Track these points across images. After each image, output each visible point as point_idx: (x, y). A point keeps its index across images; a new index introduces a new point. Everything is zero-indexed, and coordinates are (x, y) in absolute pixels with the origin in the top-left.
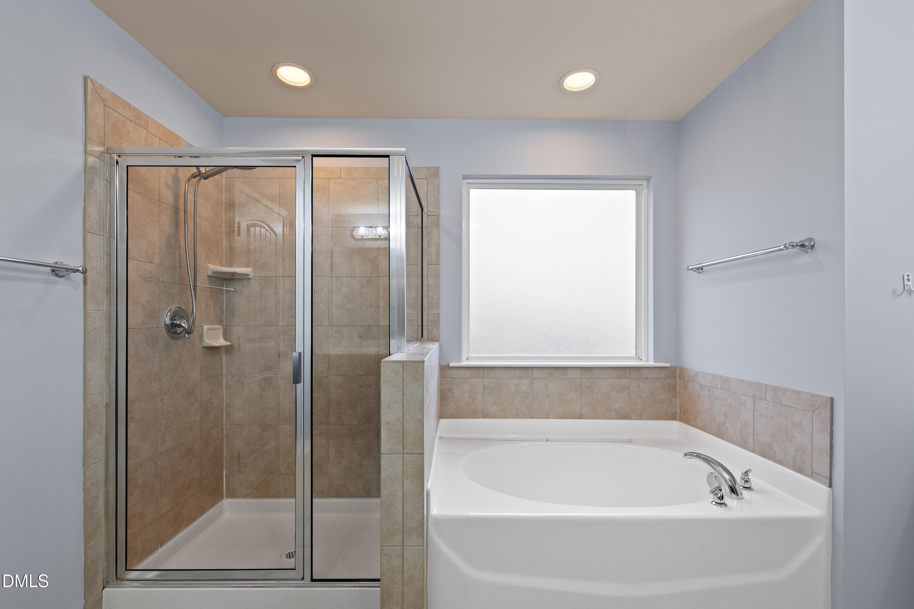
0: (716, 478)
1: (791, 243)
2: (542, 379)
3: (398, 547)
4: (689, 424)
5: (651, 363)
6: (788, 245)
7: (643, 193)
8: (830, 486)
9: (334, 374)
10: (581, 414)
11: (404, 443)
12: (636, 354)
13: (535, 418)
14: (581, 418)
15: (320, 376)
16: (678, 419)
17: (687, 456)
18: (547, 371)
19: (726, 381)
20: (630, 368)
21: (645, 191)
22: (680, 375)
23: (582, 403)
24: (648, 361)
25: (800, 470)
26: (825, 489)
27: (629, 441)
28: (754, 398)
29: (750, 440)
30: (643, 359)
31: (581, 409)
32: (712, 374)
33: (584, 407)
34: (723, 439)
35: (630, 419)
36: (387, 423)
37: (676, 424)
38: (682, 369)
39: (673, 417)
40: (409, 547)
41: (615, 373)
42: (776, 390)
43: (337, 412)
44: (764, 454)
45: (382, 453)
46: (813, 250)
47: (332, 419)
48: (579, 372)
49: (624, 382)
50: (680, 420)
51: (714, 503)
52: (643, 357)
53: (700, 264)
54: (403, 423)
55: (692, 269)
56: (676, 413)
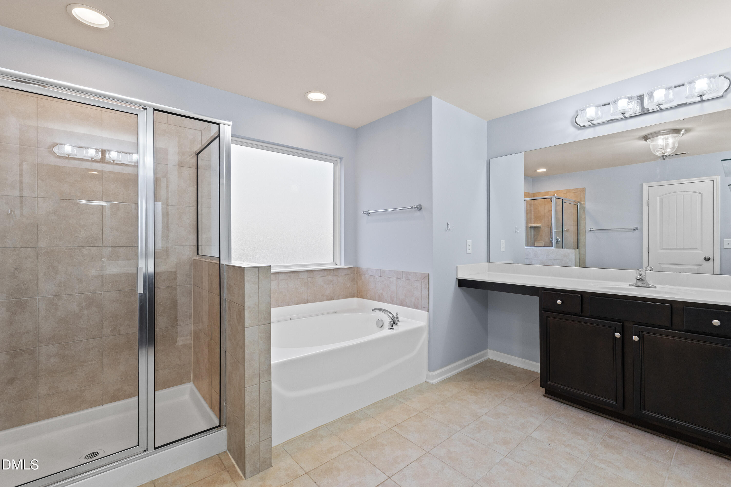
0: (381, 321)
1: (414, 206)
2: (285, 280)
3: (256, 385)
4: (363, 298)
5: (343, 266)
6: (413, 207)
7: (338, 166)
8: (428, 311)
9: (109, 290)
10: (308, 300)
11: (260, 318)
12: (334, 261)
13: (280, 307)
14: (308, 303)
15: (93, 294)
16: (356, 297)
17: (373, 311)
18: (288, 274)
19: (383, 272)
20: (333, 269)
21: (339, 164)
22: (357, 272)
23: (308, 293)
24: (340, 265)
25: (416, 308)
26: (427, 313)
27: (335, 312)
28: (397, 278)
29: (395, 299)
30: (338, 264)
31: (308, 297)
32: (376, 269)
33: (309, 295)
34: (381, 302)
35: (333, 299)
36: (249, 307)
37: (355, 299)
38: (358, 268)
39: (353, 296)
40: (263, 383)
41: (326, 273)
42: (407, 273)
43: (112, 325)
44: (402, 305)
45: (245, 327)
46: (421, 210)
47: (107, 331)
48: (306, 274)
49: (330, 278)
50: (357, 297)
51: (389, 329)
52: (338, 263)
53: (369, 211)
54: (259, 306)
55: (366, 214)
56: (355, 293)
